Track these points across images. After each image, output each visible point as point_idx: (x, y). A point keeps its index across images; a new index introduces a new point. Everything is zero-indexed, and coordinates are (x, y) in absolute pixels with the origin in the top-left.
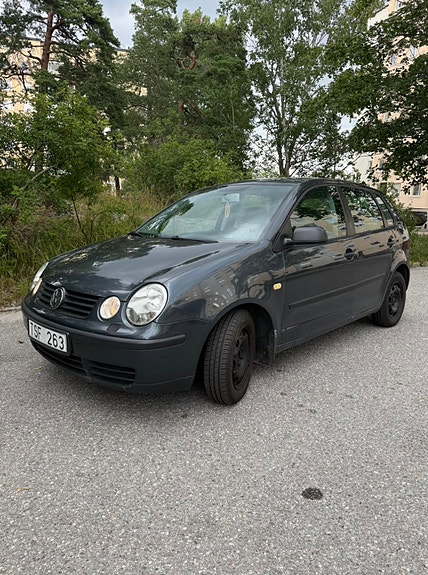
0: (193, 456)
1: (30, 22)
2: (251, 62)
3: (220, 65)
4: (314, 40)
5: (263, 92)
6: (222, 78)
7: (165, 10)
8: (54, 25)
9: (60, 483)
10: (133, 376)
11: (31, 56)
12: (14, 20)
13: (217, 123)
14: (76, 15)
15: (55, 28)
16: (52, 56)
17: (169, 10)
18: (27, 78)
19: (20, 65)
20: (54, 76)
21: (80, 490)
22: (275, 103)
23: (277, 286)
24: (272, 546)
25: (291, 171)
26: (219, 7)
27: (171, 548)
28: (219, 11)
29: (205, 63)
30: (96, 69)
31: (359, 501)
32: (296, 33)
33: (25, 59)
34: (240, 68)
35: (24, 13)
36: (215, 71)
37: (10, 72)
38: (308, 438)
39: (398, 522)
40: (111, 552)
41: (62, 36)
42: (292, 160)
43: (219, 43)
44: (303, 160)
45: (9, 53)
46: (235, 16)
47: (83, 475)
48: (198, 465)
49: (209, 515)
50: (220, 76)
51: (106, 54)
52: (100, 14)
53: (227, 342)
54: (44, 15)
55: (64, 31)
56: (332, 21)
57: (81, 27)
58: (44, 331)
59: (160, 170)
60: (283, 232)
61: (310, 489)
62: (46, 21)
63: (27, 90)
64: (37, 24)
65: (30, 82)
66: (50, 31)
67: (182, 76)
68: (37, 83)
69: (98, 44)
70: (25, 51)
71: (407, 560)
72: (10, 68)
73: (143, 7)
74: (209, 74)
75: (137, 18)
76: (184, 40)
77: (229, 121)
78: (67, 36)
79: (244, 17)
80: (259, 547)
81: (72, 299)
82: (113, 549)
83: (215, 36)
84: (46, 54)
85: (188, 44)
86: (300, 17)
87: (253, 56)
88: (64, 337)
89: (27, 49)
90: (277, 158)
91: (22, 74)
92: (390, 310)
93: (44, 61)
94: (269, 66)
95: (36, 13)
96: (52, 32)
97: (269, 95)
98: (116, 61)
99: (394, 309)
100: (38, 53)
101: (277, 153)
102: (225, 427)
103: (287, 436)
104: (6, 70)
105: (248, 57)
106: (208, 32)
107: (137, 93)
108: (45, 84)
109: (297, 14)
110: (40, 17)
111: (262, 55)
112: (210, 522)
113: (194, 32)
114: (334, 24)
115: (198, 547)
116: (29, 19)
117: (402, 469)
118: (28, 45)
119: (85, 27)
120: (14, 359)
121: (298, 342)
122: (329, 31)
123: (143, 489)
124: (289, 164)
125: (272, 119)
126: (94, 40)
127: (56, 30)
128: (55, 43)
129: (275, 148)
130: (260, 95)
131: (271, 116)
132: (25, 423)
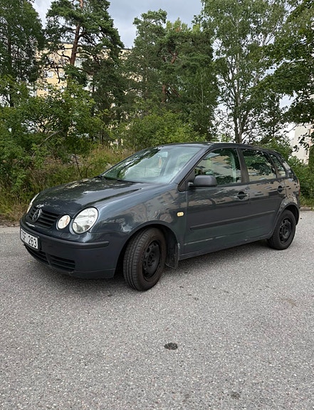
0: (105, 318)
1: (64, 33)
2: (217, 57)
3: (192, 60)
4: (264, 41)
5: (224, 78)
6: (194, 69)
7: (158, 21)
8: (80, 34)
9: (19, 326)
10: (74, 266)
11: (63, 56)
12: (54, 31)
13: (189, 101)
14: (95, 27)
15: (81, 36)
16: (78, 55)
17: (161, 21)
18: (61, 70)
19: (56, 61)
20: (78, 69)
21: (29, 331)
22: (233, 86)
23: (181, 214)
24: (132, 371)
25: (243, 136)
26: (193, 19)
27: (70, 366)
28: (193, 22)
29: (183, 58)
30: (107, 63)
31: (199, 353)
32: (249, 36)
33: (60, 57)
34: (208, 61)
35: (61, 27)
36: (188, 65)
37: (49, 66)
38: (185, 315)
39: (219, 367)
40: (34, 365)
41: (86, 41)
42: (245, 128)
43: (194, 45)
44: (253, 128)
45: (49, 53)
46: (205, 25)
47: (34, 323)
48: (106, 324)
49: (100, 352)
50: (192, 68)
51: (114, 53)
52: (112, 26)
53: (138, 248)
54: (74, 27)
55: (87, 38)
56: (278, 27)
57: (97, 35)
58: (27, 235)
59: (142, 134)
60: (188, 178)
61: (171, 344)
62: (75, 31)
63: (59, 78)
64: (68, 34)
65: (62, 73)
66: (77, 38)
67: (165, 68)
68: (66, 74)
69: (109, 46)
70: (60, 52)
71: (213, 388)
72: (49, 63)
73: (143, 20)
74: (184, 67)
75: (138, 28)
76: (168, 43)
77: (199, 100)
78: (89, 42)
79: (212, 25)
80: (123, 371)
81: (45, 216)
82: (36, 363)
83: (190, 39)
84: (74, 54)
85: (171, 45)
86: (252, 25)
87: (218, 53)
88: (36, 239)
89: (61, 51)
90: (234, 126)
91: (58, 68)
92: (281, 238)
93: (73, 59)
94: (230, 60)
95: (69, 26)
96: (78, 39)
97: (229, 81)
98: (122, 58)
99: (285, 237)
100: (69, 53)
101: (233, 122)
102: (133, 304)
103: (171, 312)
104: (47, 65)
105: (214, 54)
106: (186, 37)
107: (136, 79)
108: (72, 74)
109: (250, 23)
110: (71, 29)
111: (224, 52)
112: (100, 356)
113: (175, 37)
114: (279, 29)
115: (86, 367)
116: (64, 30)
117: (239, 338)
118: (62, 48)
119: (100, 35)
120: (17, 255)
121: (198, 253)
122: (275, 34)
123: (66, 334)
124: (243, 131)
125: (230, 99)
126: (106, 44)
127: (81, 38)
128: (80, 46)
129: (232, 119)
130: (223, 80)
131: (230, 96)
132: (10, 292)
